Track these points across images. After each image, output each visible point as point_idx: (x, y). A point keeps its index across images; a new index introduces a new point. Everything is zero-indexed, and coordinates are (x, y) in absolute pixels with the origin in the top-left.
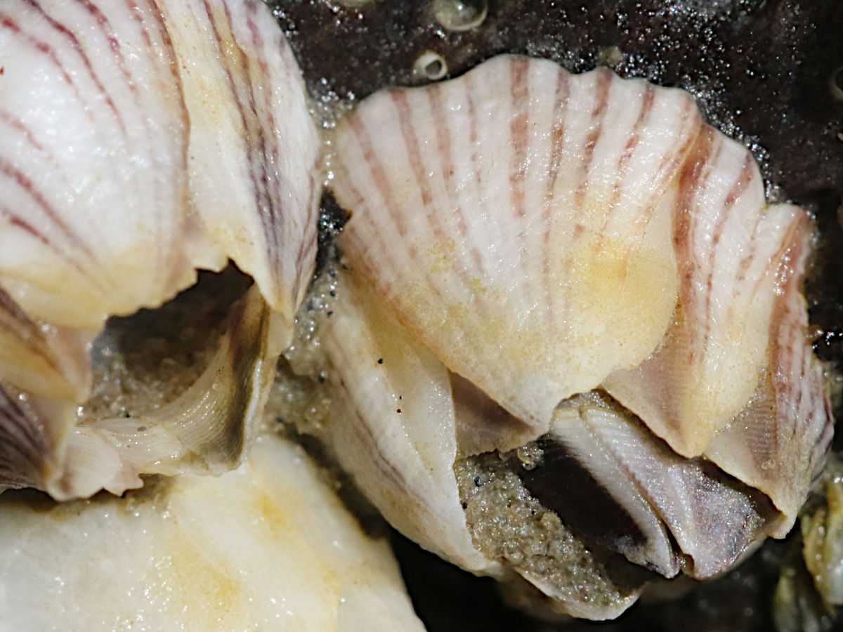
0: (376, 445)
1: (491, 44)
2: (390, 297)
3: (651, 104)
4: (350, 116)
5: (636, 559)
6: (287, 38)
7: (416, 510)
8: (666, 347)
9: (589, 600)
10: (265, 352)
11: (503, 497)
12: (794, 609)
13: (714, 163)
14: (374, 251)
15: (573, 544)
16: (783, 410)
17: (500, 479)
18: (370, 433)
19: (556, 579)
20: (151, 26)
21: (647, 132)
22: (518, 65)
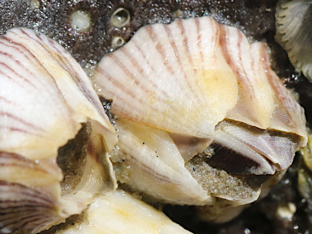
0: (154, 171)
1: (136, 26)
2: (139, 119)
3: (199, 24)
4: (97, 69)
5: (259, 173)
6: (67, 50)
7: (177, 186)
8: (240, 99)
9: (245, 197)
10: (108, 150)
11: (204, 172)
12: (307, 184)
13: (229, 35)
14: (126, 108)
15: (233, 179)
16: (287, 105)
17: (201, 166)
18: (150, 169)
19: (232, 194)
20: (27, 53)
21: (202, 32)
22: (148, 28)
